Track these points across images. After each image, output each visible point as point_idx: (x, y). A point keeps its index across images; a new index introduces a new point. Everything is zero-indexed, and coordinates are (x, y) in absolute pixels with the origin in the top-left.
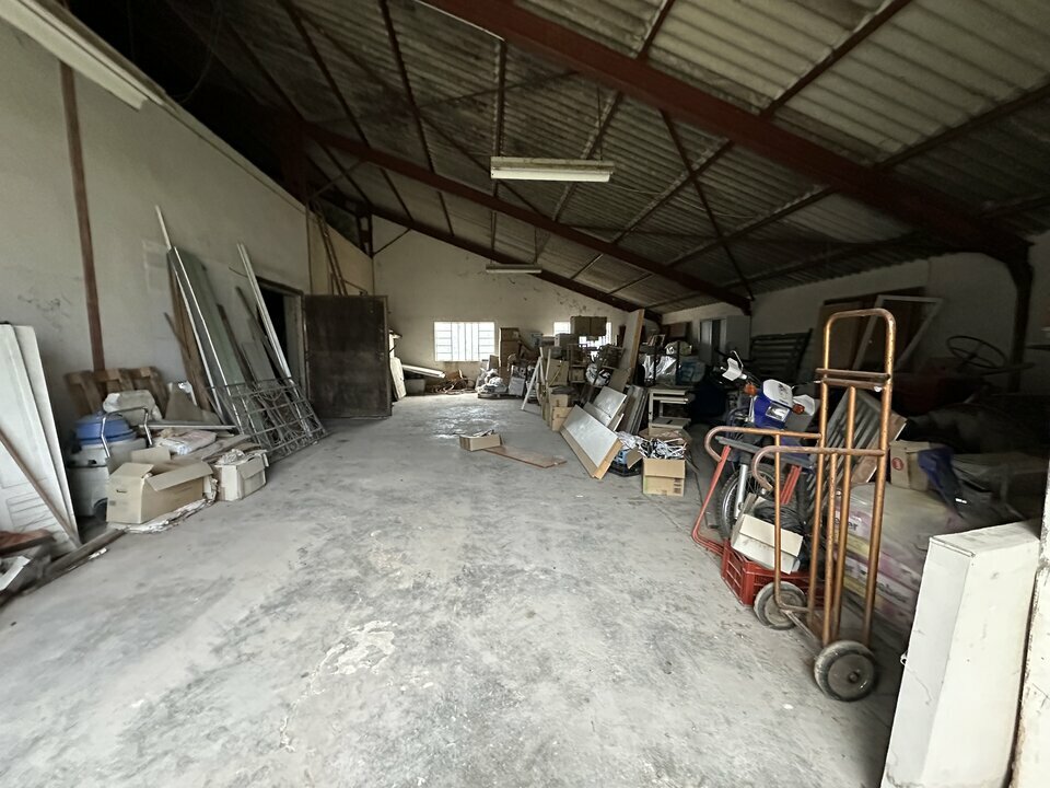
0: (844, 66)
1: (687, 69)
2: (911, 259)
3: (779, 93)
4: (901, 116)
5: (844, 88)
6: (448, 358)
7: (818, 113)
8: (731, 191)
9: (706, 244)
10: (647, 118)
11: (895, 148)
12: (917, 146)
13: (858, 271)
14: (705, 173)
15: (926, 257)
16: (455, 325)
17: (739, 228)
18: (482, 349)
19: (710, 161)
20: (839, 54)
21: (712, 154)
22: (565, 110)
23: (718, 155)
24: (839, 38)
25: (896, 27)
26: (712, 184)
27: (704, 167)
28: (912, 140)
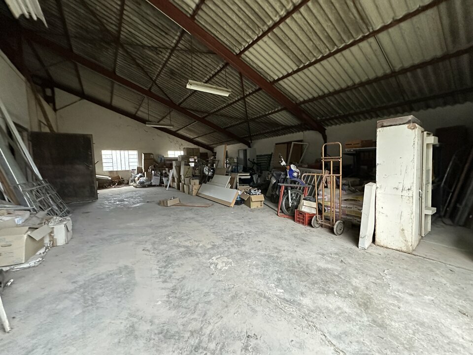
0: (295, 76)
1: (251, 63)
2: (299, 131)
3: (276, 78)
4: (305, 92)
5: (293, 81)
6: (111, 169)
7: (285, 86)
8: (254, 105)
9: (240, 121)
10: (233, 75)
11: (301, 100)
12: (307, 100)
13: (284, 134)
14: (248, 98)
15: (303, 131)
16: (114, 152)
17: (253, 117)
18: (131, 164)
19: (250, 94)
20: (295, 72)
21: (251, 92)
22: (200, 64)
23: (254, 92)
24: (295, 68)
25: (308, 69)
26: (248, 101)
27: (248, 95)
28: (306, 98)
